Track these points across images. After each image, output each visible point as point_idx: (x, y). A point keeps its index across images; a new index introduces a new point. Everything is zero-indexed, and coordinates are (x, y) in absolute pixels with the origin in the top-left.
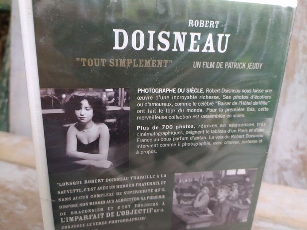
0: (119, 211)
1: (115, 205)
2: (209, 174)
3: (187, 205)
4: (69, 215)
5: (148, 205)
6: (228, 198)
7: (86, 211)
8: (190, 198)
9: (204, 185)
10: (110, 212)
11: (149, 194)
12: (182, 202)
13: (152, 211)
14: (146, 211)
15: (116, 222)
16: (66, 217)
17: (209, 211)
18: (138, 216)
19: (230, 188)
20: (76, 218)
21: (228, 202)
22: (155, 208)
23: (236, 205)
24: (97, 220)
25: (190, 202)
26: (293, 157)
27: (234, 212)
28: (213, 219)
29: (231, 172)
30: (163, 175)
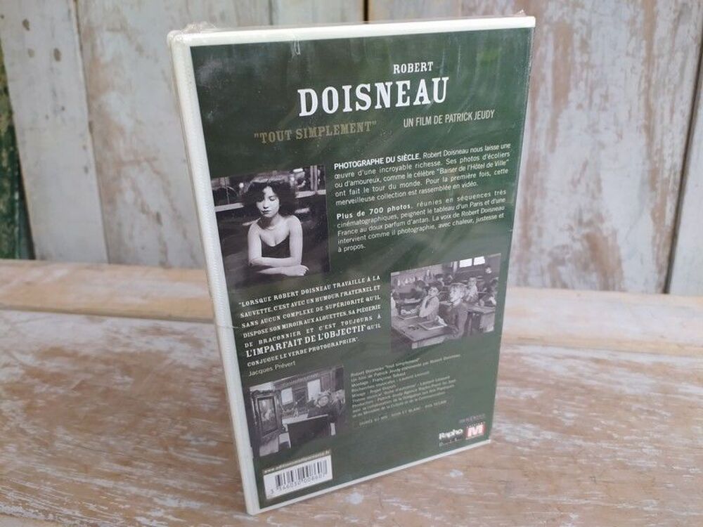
0: (320, 332)
1: (315, 325)
2: (437, 269)
3: (410, 315)
4: (256, 346)
5: (358, 321)
6: (464, 299)
7: (279, 338)
8: (414, 305)
9: (431, 285)
10: (309, 335)
11: (360, 306)
12: (403, 311)
13: (365, 328)
14: (357, 330)
15: (318, 348)
16: (252, 348)
17: (441, 321)
18: (347, 337)
19: (465, 286)
20: (266, 348)
21: (465, 305)
22: (368, 323)
23: (477, 309)
24: (294, 349)
25: (413, 311)
26: (574, 240)
27: (475, 318)
28: (446, 331)
29: (466, 263)
30: (376, 278)
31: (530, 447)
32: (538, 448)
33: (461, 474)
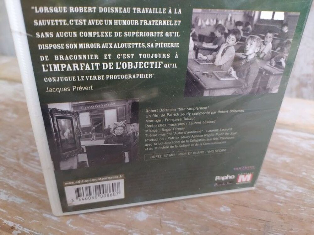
0: (119, 61)
1: (114, 52)
2: (238, 16)
3: (206, 61)
4: (52, 61)
5: (156, 56)
6: (258, 55)
7: (75, 57)
8: (211, 51)
9: (230, 32)
10: (108, 61)
11: (159, 40)
12: (200, 55)
13: (162, 66)
14: (154, 66)
15: (115, 77)
16: (48, 63)
17: (233, 73)
18: (143, 71)
19: (263, 40)
20: (63, 66)
21: (258, 61)
22: (166, 61)
23: (267, 67)
24: (91, 73)
25: (210, 57)
27: (264, 75)
28: (237, 84)
29: (266, 15)
30: (177, 11)
31: (285, 197)
32: (291, 198)
33: (229, 210)
